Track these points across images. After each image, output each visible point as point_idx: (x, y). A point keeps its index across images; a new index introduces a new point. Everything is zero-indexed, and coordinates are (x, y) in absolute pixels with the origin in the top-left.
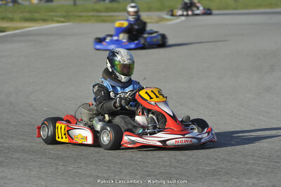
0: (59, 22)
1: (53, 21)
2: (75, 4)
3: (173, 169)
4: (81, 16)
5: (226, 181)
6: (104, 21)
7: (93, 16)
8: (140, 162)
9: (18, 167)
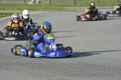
0: (41, 11)
1: (39, 10)
2: (51, 3)
3: (78, 73)
4: (52, 8)
5: (100, 78)
6: (61, 11)
7: (57, 8)
8: (65, 69)
9: (14, 71)
